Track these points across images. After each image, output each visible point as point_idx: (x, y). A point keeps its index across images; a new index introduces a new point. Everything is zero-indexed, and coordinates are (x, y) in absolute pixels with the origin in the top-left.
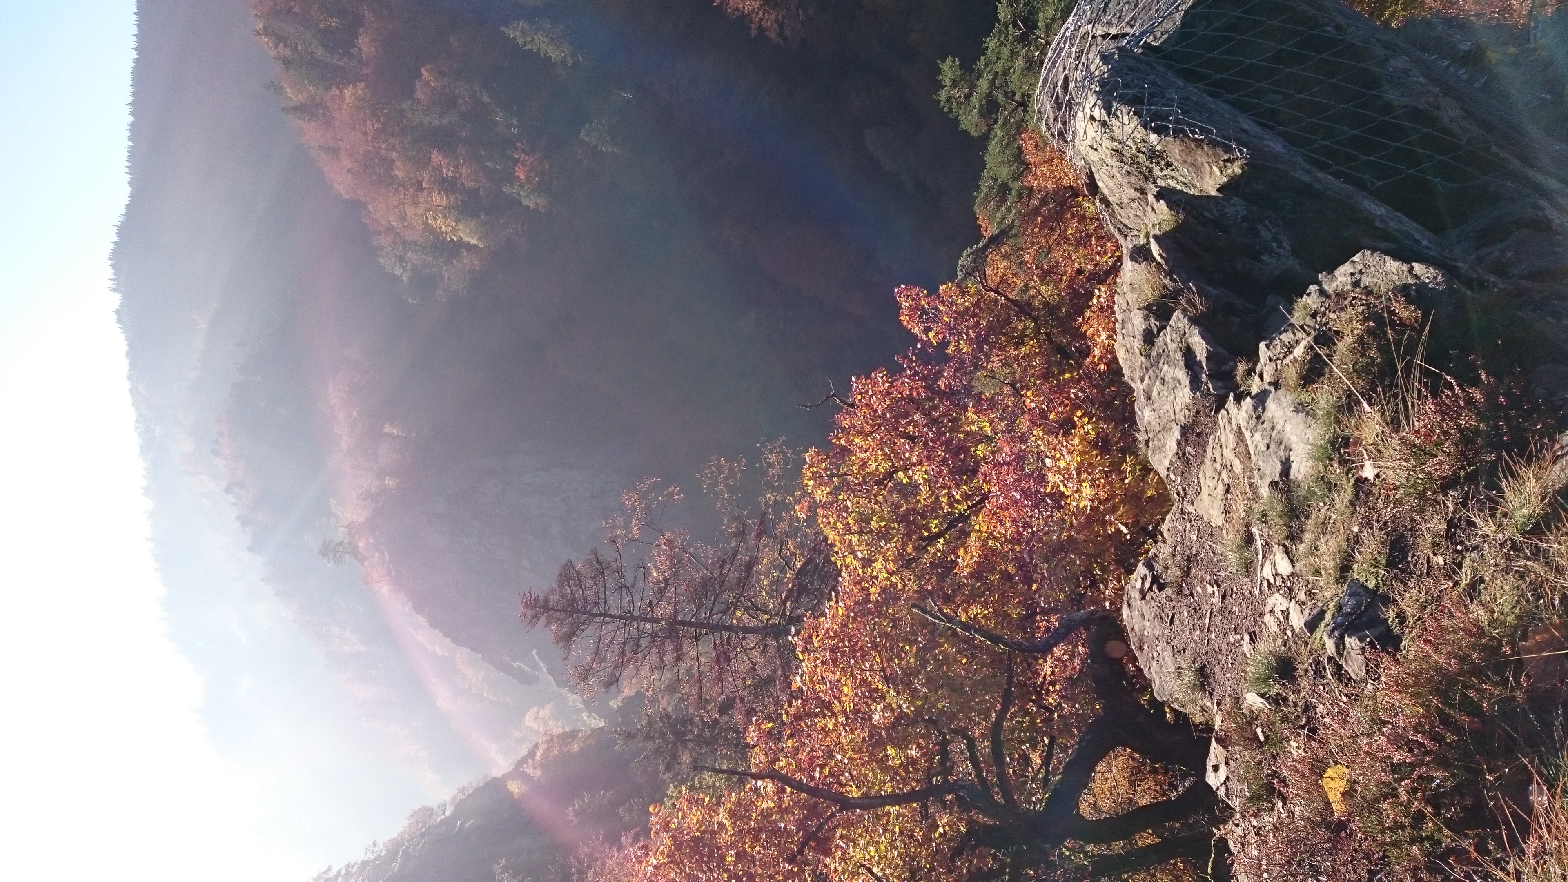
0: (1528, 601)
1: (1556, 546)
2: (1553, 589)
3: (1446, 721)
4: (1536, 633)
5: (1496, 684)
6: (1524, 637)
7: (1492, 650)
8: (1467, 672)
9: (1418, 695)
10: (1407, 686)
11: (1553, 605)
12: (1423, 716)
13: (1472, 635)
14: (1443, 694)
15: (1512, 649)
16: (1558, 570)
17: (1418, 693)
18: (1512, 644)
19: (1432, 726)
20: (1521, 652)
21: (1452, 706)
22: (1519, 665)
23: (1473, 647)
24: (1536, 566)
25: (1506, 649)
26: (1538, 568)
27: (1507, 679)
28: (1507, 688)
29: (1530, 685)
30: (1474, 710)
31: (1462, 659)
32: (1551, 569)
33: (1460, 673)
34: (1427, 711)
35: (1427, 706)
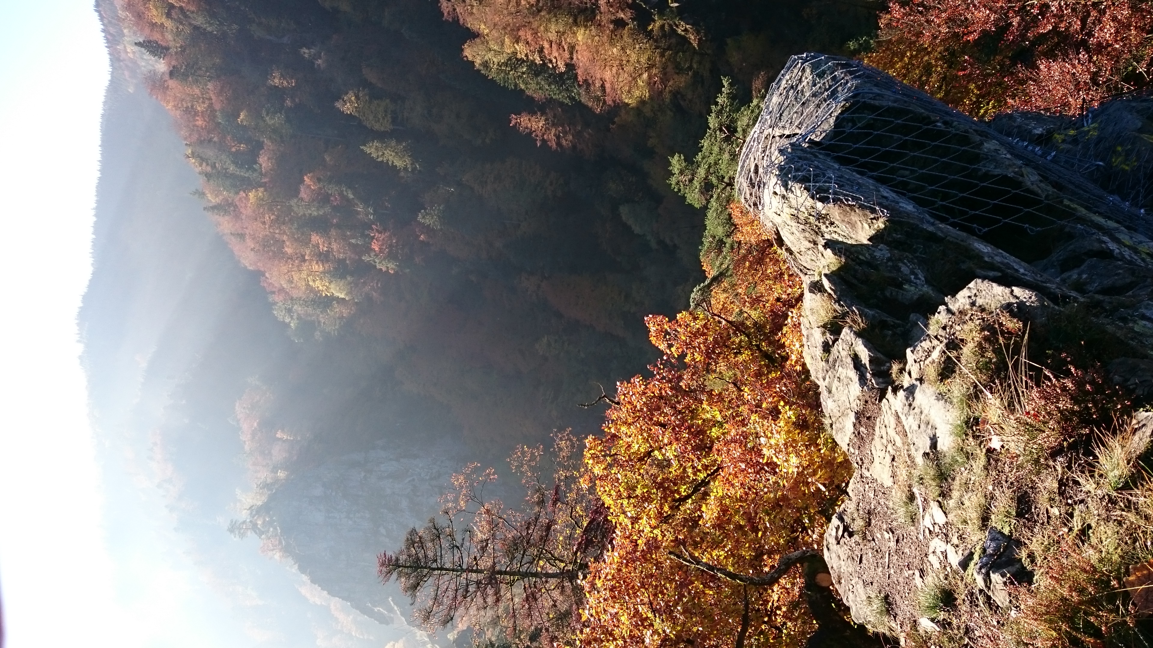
0: (1126, 543)
1: (1142, 499)
2: (1145, 533)
3: (1074, 641)
4: (1136, 569)
5: (1110, 611)
6: (1127, 573)
7: (1103, 583)
8: (1086, 602)
9: (1051, 622)
10: (1041, 615)
11: (1146, 546)
12: (1056, 638)
13: (1086, 571)
14: (1070, 620)
15: (1119, 583)
16: (1147, 518)
17: (1050, 620)
18: (1118, 579)
20: (1127, 585)
21: (1077, 630)
22: (1126, 597)
23: (1089, 581)
24: (1129, 515)
25: (1114, 583)
26: (1132, 517)
27: (1118, 607)
28: (1119, 614)
29: (1137, 612)
30: (1096, 633)
31: (1082, 591)
32: (1141, 517)
33: (1081, 603)
34: (1059, 634)
35: (1058, 630)
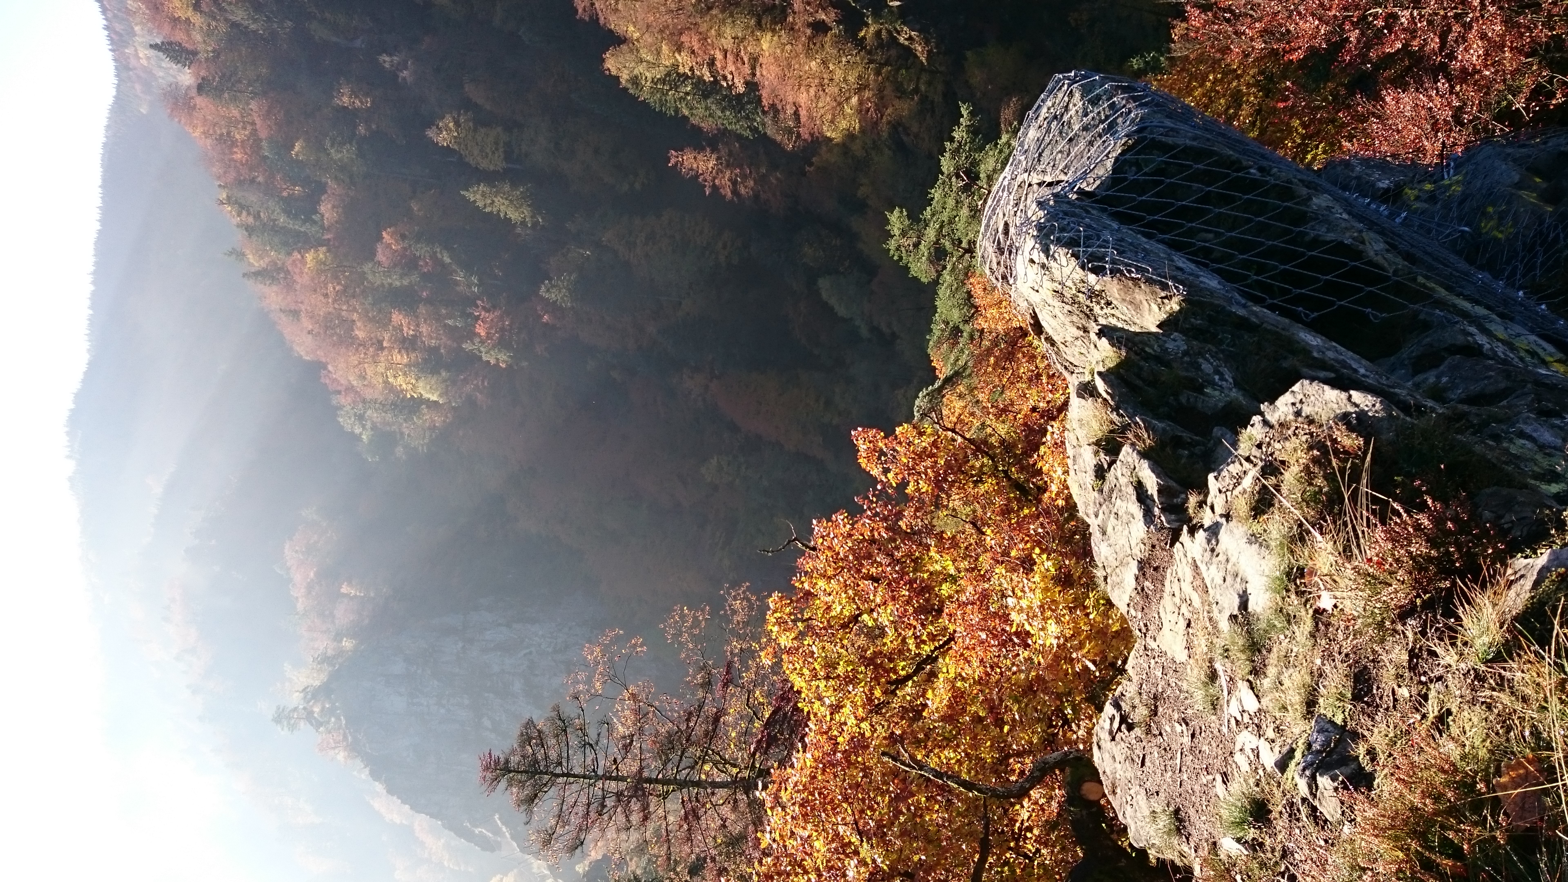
0: (1497, 734)
1: (1519, 674)
2: (1522, 719)
3: (1428, 866)
4: (1509, 767)
5: (1475, 824)
6: (1498, 773)
7: (1466, 786)
8: (1443, 811)
9: (1397, 839)
10: (1384, 830)
11: (1524, 737)
12: (1402, 861)
13: (1444, 772)
14: (1422, 836)
15: (1487, 786)
16: (1525, 699)
17: (1396, 836)
18: (1486, 781)
19: (1413, 873)
20: (1497, 789)
21: (1431, 849)
22: (1496, 804)
23: (1447, 784)
24: (1501, 695)
25: (1480, 786)
26: (1505, 698)
27: (1485, 817)
28: (1486, 828)
29: (1510, 824)
30: (1456, 853)
31: (1438, 798)
32: (1518, 699)
33: (1436, 813)
34: (1407, 855)
35: (1406, 850)
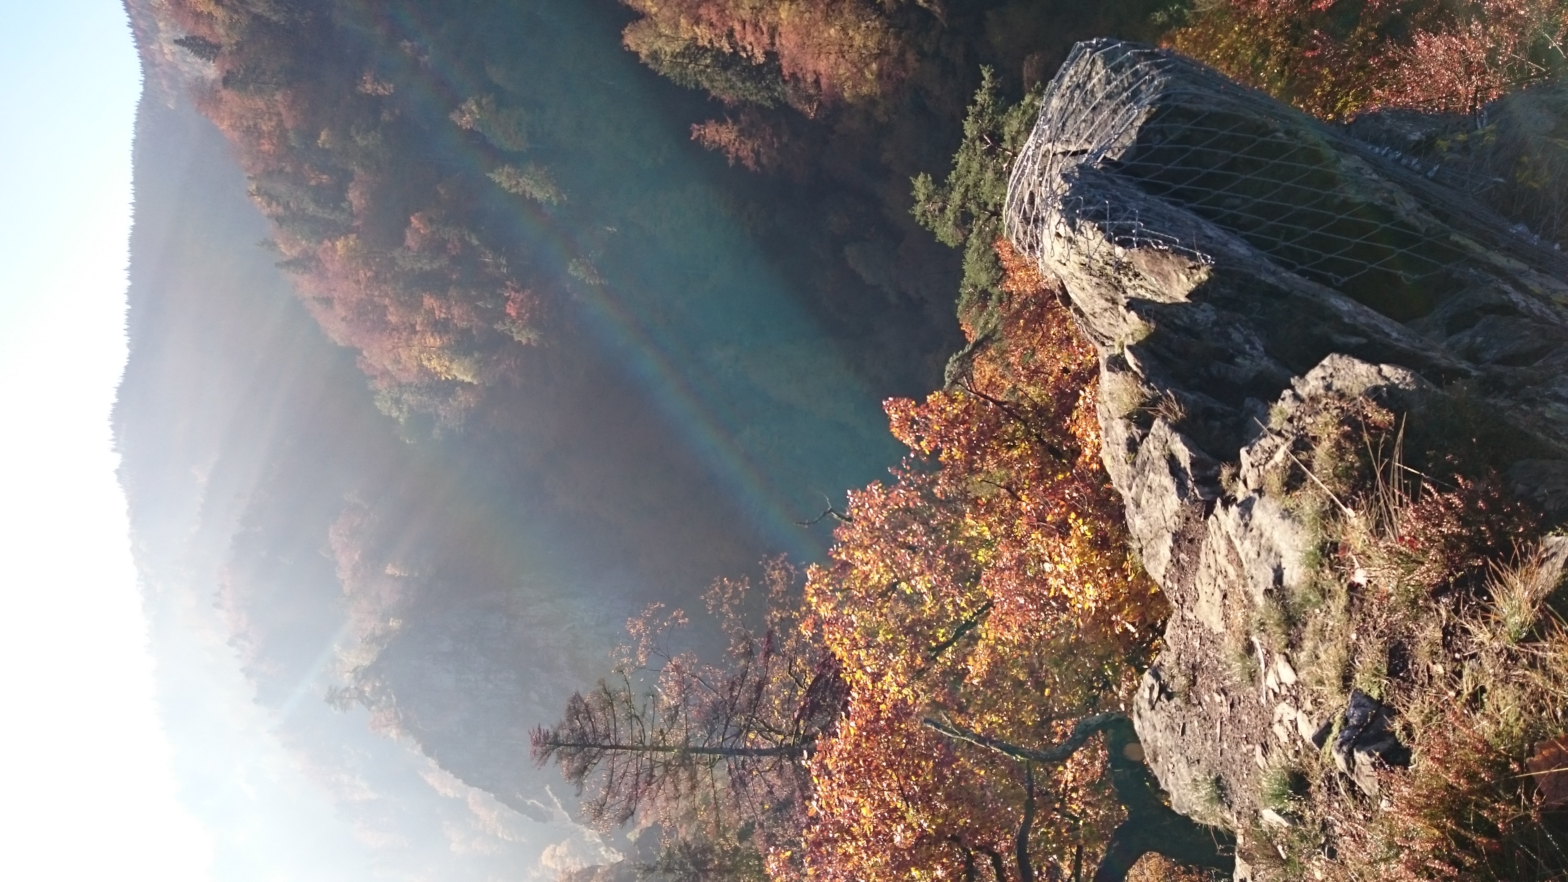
0: (1531, 712)
1: (1551, 654)
2: (1554, 700)
3: (1464, 844)
4: (1542, 747)
5: (1509, 803)
6: (1531, 753)
7: (1500, 767)
8: (1477, 791)
9: (1432, 817)
10: (1420, 809)
11: (1556, 716)
12: (1439, 839)
13: (1479, 751)
14: (1458, 816)
15: (1521, 766)
16: (1557, 680)
17: (1432, 814)
18: (1519, 760)
19: (1450, 850)
20: (1531, 769)
21: (1467, 827)
22: (1530, 783)
23: (1481, 763)
24: (1534, 675)
25: (1514, 766)
26: (1537, 678)
27: (1519, 797)
28: (1520, 806)
29: (1543, 803)
30: (1490, 831)
31: (1472, 777)
32: (1550, 678)
33: (1471, 792)
34: (1443, 833)
35: (1442, 828)
